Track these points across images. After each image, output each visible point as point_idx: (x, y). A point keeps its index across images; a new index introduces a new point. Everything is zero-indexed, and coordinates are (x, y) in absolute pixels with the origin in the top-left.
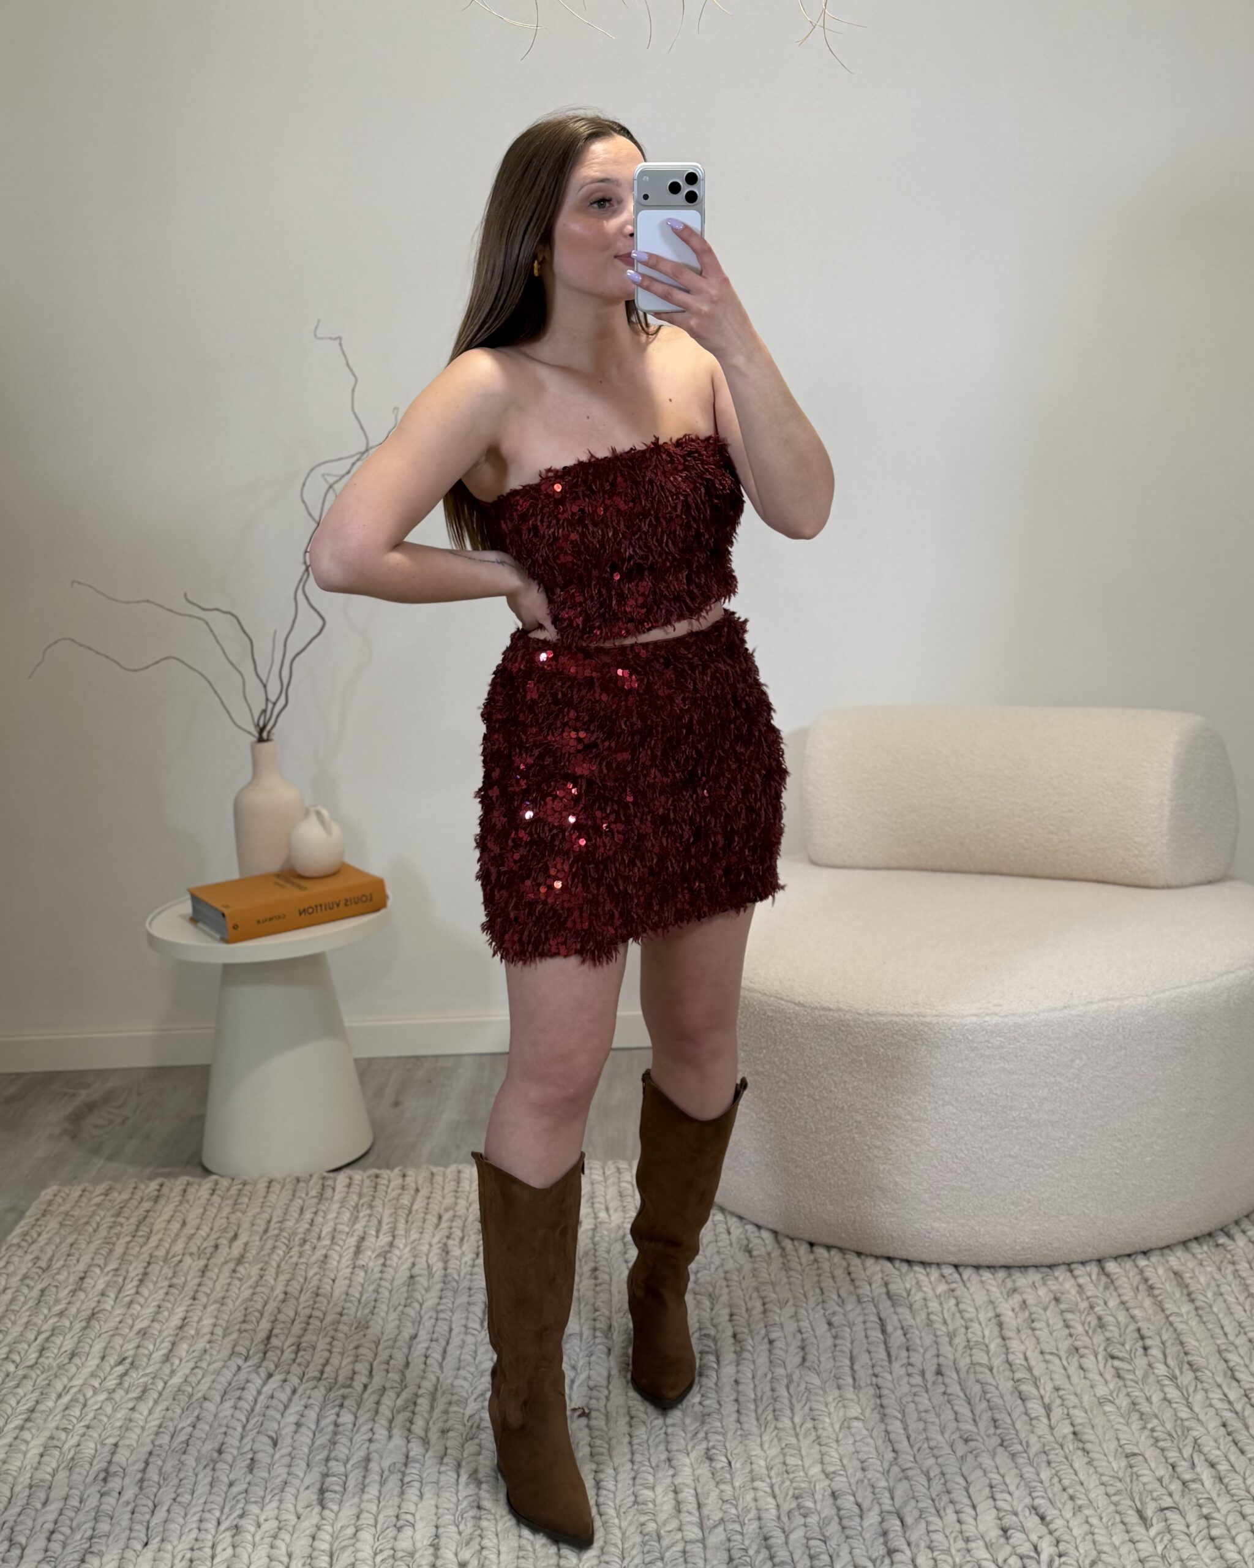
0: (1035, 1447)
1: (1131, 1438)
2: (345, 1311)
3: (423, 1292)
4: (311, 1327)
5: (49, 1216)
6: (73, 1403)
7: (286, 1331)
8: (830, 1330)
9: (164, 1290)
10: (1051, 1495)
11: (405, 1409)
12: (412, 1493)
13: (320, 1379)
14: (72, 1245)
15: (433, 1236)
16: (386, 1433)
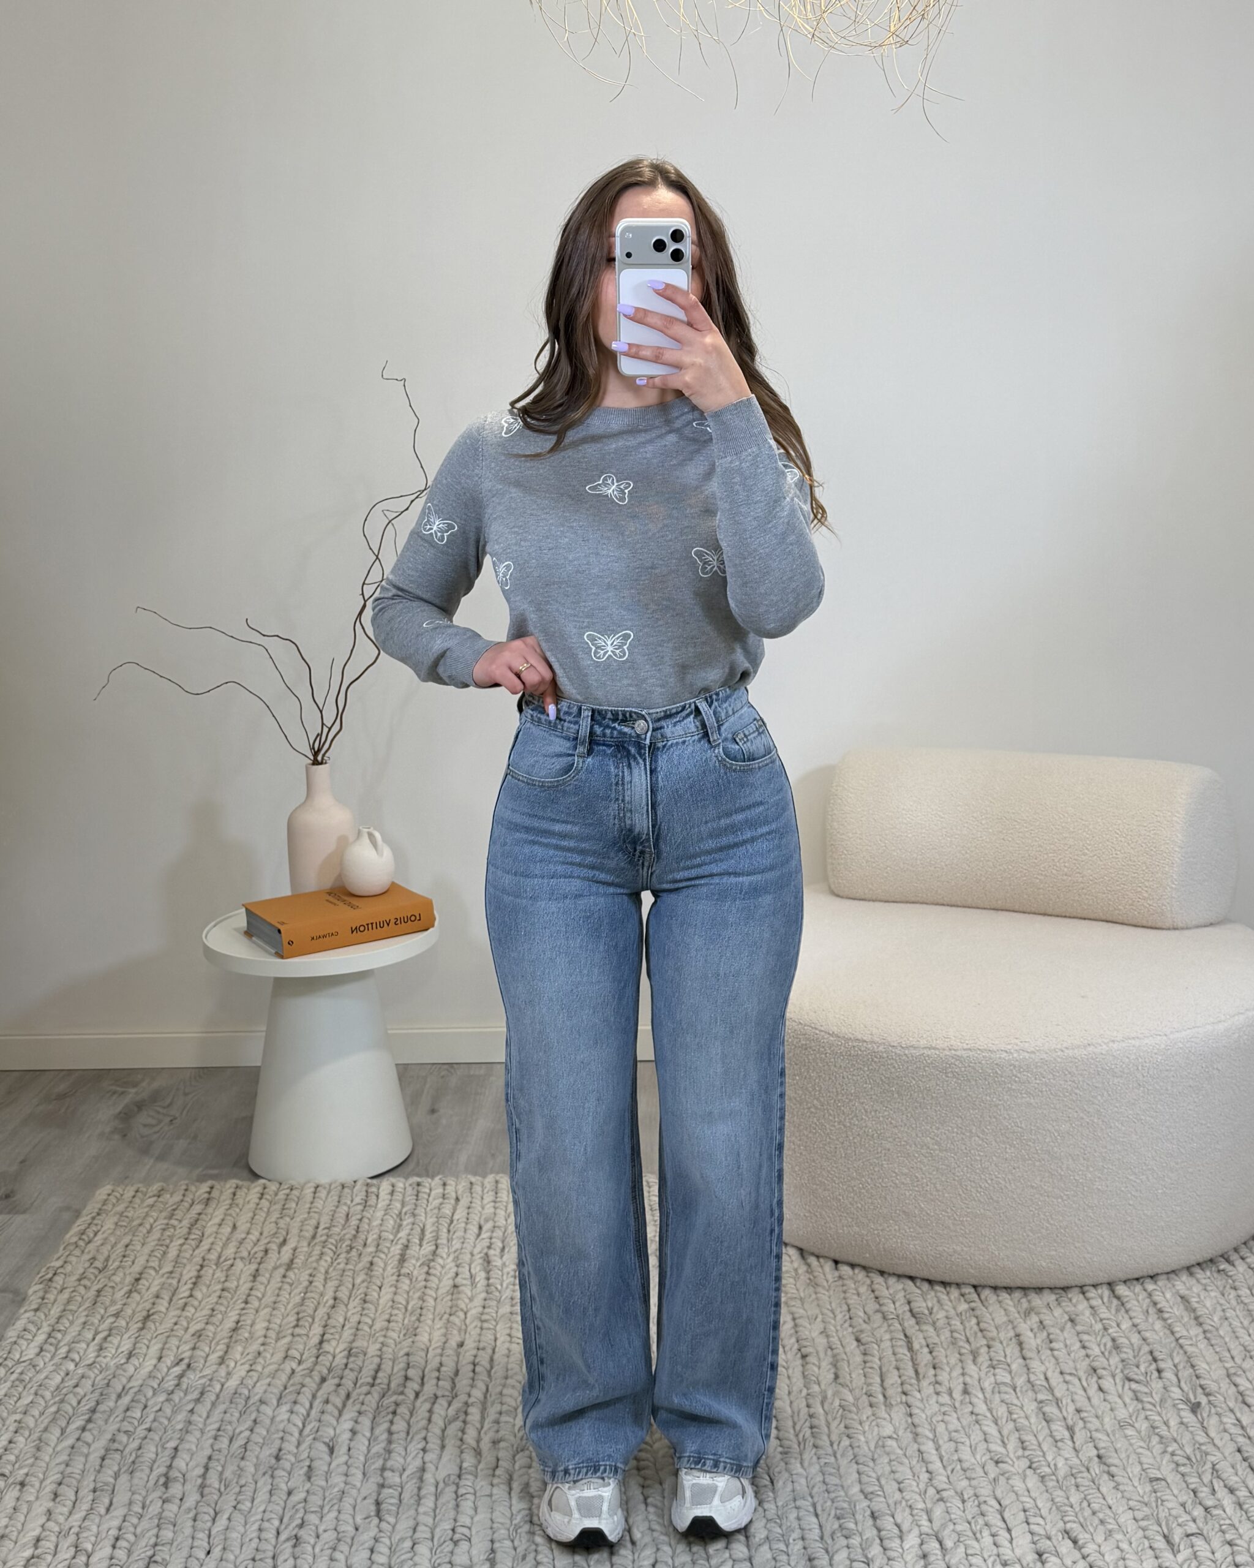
0: (1062, 1471)
1: (1153, 1462)
2: (393, 1318)
3: (467, 1301)
4: (360, 1333)
5: (104, 1216)
6: (134, 1405)
7: (337, 1337)
8: (858, 1346)
9: (217, 1294)
10: (1082, 1520)
11: (456, 1418)
12: (466, 1507)
13: (373, 1386)
14: (127, 1246)
15: (475, 1246)
16: (440, 1442)
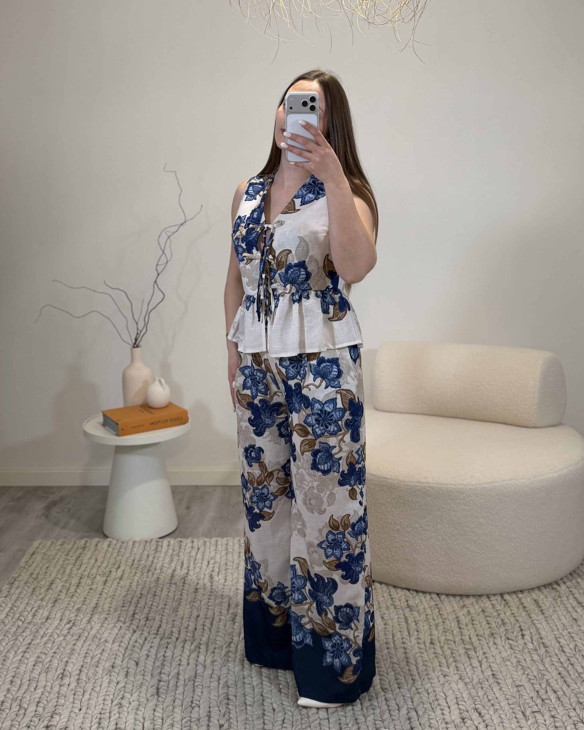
0: (475, 681)
1: (518, 678)
2: (167, 603)
3: (202, 596)
4: (152, 610)
5: (36, 554)
6: (49, 641)
7: (141, 611)
8: (382, 621)
9: (87, 591)
10: (483, 704)
11: (195, 650)
12: (198, 691)
13: (157, 634)
14: (47, 568)
15: (206, 570)
16: (187, 661)
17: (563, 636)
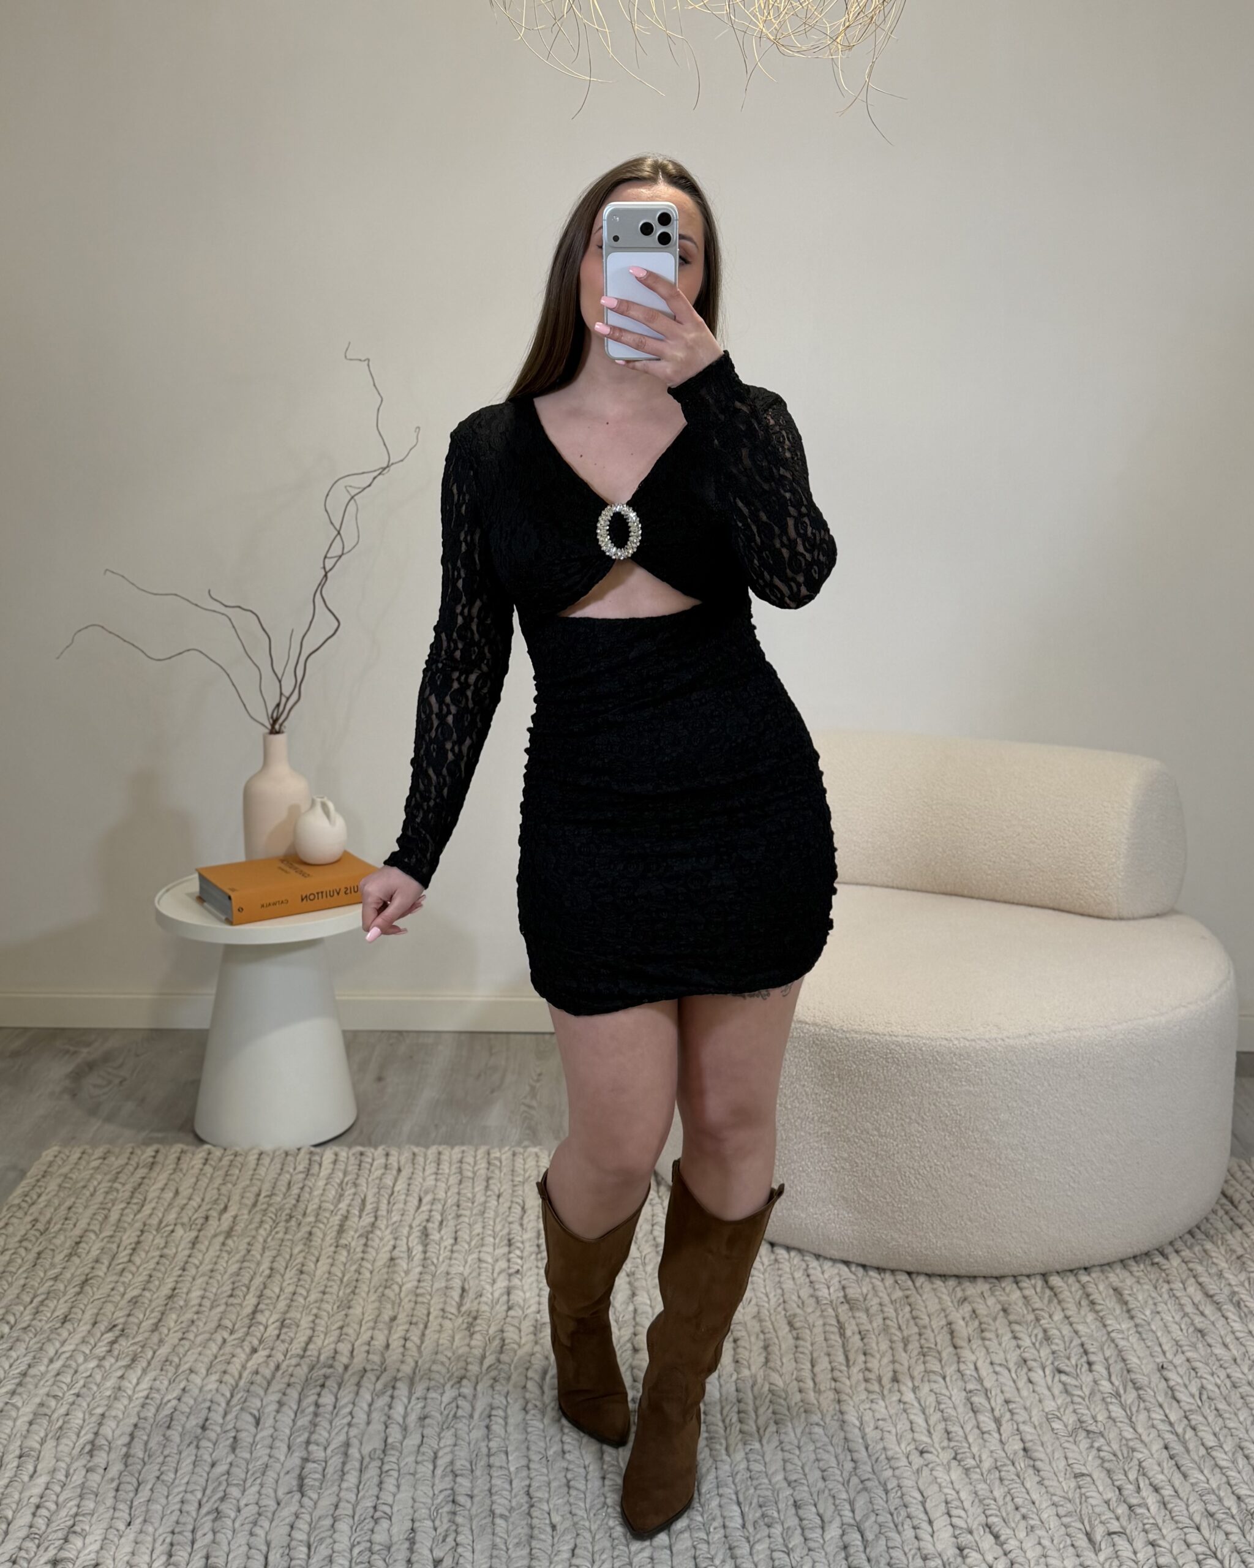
0: (987, 1463)
1: (1080, 1458)
3: (403, 1274)
4: (295, 1304)
5: (49, 1177)
6: (65, 1369)
7: (271, 1307)
8: (790, 1331)
9: (155, 1260)
10: (1004, 1515)
11: (383, 1393)
12: (390, 1484)
13: (302, 1358)
14: (70, 1208)
15: (414, 1219)
16: (365, 1417)
17: (1175, 1367)
